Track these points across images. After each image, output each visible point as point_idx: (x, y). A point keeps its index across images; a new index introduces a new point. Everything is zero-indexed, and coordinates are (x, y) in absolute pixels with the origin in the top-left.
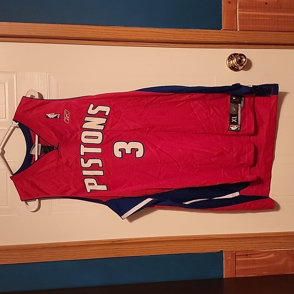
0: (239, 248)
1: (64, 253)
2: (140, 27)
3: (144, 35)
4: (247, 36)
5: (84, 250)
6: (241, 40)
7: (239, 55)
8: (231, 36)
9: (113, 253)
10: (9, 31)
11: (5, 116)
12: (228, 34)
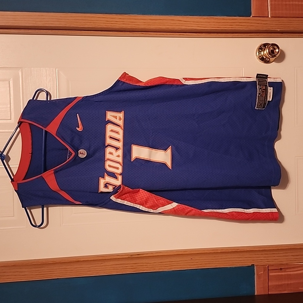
0: (273, 261)
1: (78, 269)
2: (159, 15)
3: (164, 24)
4: (280, 23)
5: (99, 265)
6: (273, 28)
7: (271, 45)
8: (261, 24)
9: (132, 268)
10: (14, 22)
11: (10, 117)
12: (259, 22)
